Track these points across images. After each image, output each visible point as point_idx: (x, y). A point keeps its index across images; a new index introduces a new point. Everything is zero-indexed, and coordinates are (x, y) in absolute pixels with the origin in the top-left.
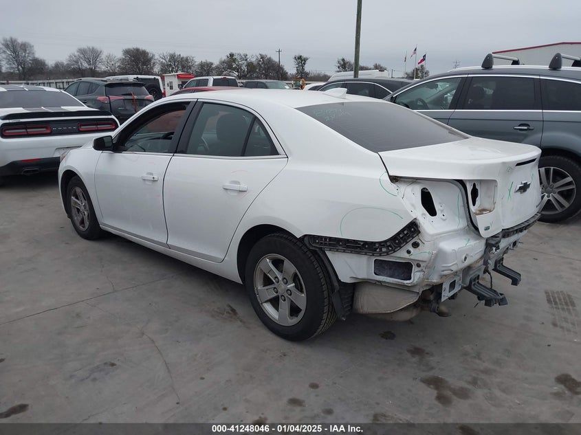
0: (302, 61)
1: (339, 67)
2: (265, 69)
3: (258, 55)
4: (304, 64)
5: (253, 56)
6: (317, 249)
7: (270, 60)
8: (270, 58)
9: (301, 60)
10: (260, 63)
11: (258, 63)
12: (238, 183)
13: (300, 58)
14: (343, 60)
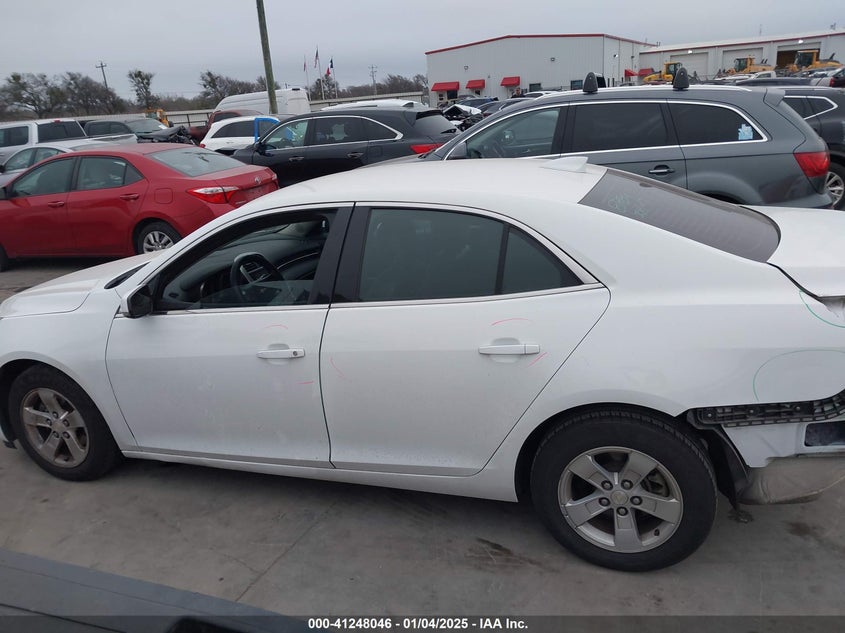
0: (143, 79)
1: (205, 86)
2: (80, 96)
3: (65, 74)
4: (148, 84)
5: (57, 76)
6: (713, 428)
7: (87, 82)
8: (87, 78)
9: (141, 79)
10: (72, 87)
11: (68, 88)
12: (513, 341)
13: (139, 74)
14: (209, 74)
